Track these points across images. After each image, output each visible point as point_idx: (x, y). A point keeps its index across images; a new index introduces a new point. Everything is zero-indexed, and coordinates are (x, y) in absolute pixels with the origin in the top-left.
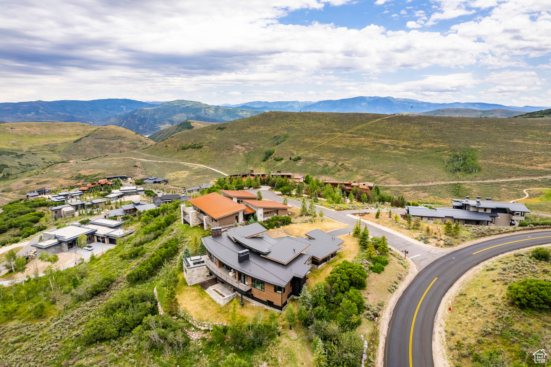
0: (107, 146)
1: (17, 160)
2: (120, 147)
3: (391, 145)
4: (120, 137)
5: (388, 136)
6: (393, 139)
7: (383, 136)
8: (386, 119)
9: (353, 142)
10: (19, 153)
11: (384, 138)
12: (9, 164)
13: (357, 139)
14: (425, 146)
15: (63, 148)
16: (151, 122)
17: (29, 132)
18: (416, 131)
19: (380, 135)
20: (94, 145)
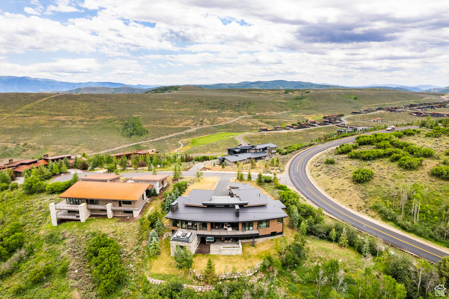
3: (68, 121)
5: (61, 113)
6: (68, 116)
7: (57, 113)
8: (53, 98)
9: (27, 121)
11: (59, 116)
13: (30, 118)
14: (98, 119)
18: (86, 107)
19: (53, 113)
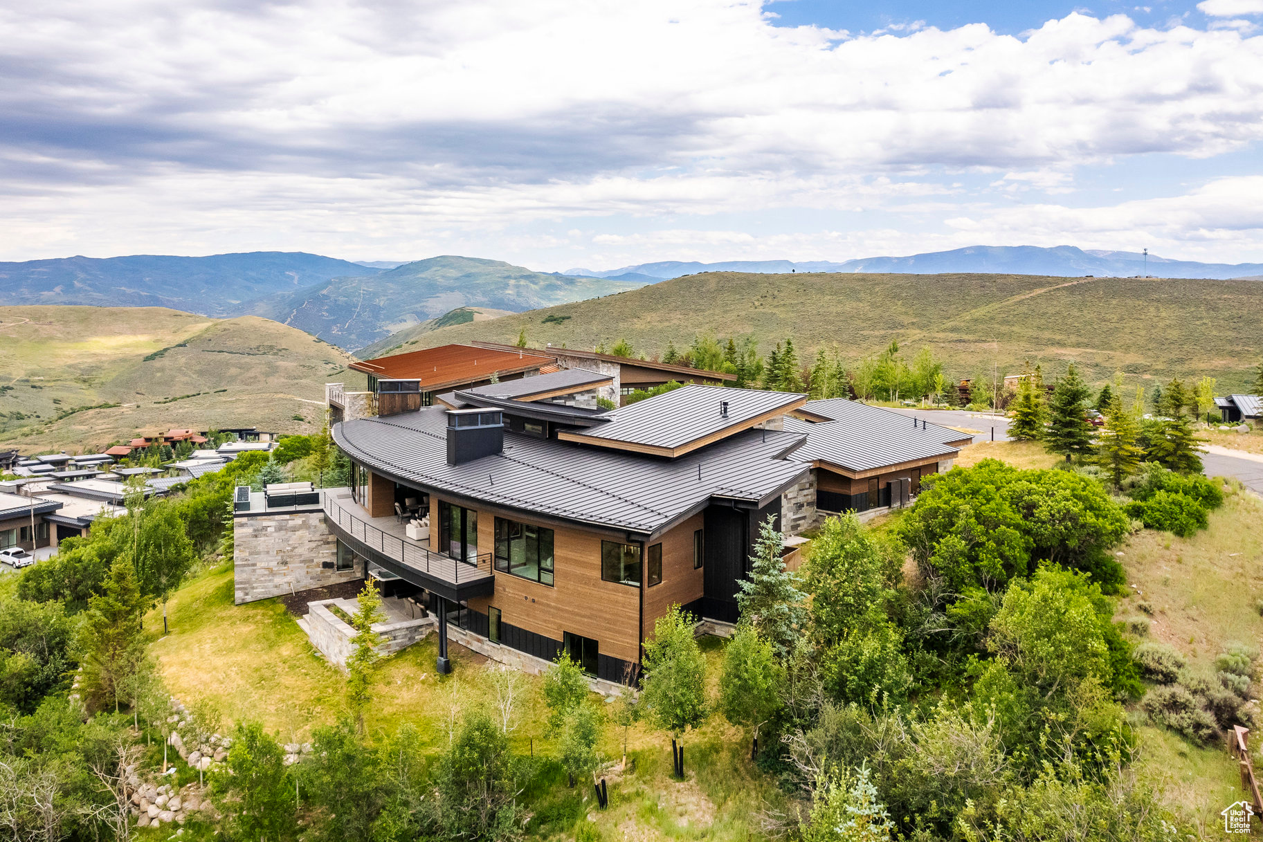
0: (233, 371)
2: (267, 375)
3: (1087, 365)
4: (271, 347)
5: (1073, 339)
6: (1093, 347)
7: (1058, 337)
8: (1064, 288)
9: (963, 356)
11: (1061, 344)
13: (973, 347)
14: (1202, 366)
15: (114, 375)
16: (366, 315)
17: (36, 330)
18: (1168, 322)
19: (1047, 335)
20: (198, 368)
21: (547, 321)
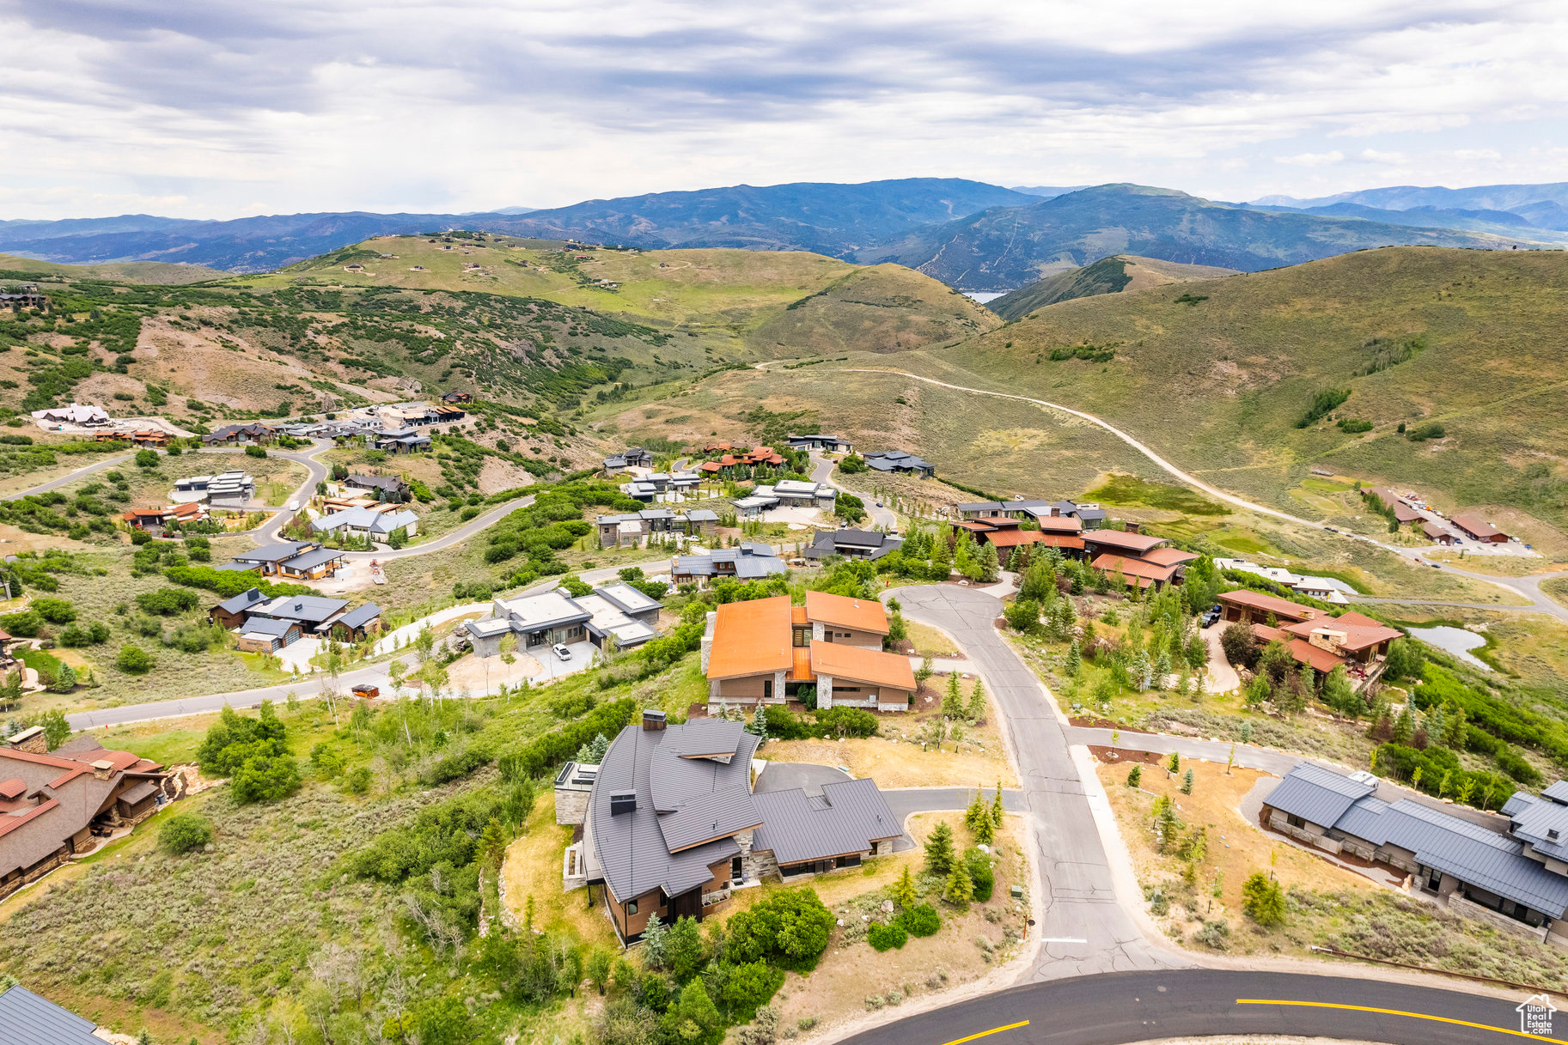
0: (867, 324)
1: (654, 350)
2: (898, 329)
4: (907, 299)
10: (662, 331)
12: (635, 360)
15: (760, 323)
17: (697, 275)
20: (834, 319)
21: (1181, 300)
